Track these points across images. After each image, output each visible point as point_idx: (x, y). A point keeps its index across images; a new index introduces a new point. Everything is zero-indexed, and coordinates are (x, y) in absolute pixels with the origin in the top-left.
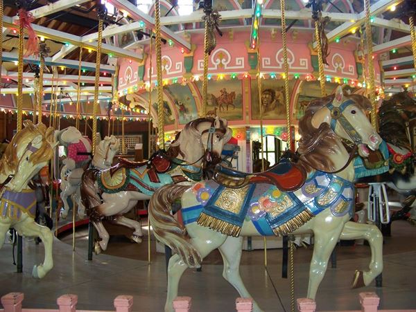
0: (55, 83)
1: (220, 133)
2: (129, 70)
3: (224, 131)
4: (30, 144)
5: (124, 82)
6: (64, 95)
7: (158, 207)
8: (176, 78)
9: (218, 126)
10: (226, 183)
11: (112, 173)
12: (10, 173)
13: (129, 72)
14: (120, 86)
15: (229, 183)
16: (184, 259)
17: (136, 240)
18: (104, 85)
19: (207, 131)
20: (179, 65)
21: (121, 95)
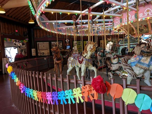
0: (95, 26)
1: (148, 48)
2: (117, 20)
3: (149, 47)
4: (90, 47)
5: (116, 24)
6: (98, 29)
7: (124, 62)
8: (132, 21)
9: (147, 46)
10: (144, 55)
11: (114, 58)
12: (86, 54)
13: (117, 21)
14: (115, 25)
15: (145, 55)
16: (132, 76)
17: (120, 77)
18: (110, 25)
19: (144, 47)
20: (133, 17)
21: (115, 28)
